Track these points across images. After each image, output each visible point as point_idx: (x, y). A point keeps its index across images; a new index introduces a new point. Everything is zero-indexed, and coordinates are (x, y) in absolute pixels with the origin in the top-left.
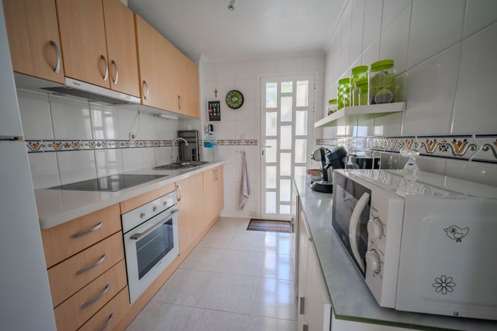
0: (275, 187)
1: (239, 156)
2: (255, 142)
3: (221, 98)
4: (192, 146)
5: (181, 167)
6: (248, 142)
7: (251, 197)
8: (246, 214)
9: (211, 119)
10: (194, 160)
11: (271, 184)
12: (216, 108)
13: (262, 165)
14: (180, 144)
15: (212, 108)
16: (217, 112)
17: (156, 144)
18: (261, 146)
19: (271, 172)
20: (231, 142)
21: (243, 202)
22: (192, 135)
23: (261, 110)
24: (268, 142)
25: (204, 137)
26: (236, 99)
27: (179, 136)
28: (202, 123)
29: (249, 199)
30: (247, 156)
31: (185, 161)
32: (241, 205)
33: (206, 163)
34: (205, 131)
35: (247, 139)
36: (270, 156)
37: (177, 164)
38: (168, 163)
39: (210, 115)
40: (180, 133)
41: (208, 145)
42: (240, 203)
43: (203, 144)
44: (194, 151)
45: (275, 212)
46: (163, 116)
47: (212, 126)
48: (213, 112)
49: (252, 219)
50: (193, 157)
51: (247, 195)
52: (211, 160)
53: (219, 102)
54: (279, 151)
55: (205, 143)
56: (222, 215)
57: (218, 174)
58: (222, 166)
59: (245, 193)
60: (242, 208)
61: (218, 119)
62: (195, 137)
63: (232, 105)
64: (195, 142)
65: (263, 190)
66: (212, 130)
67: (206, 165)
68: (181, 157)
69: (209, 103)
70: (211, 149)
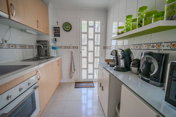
0: (86, 67)
1: (70, 53)
2: (77, 48)
3: (60, 25)
4: (45, 49)
5: (40, 59)
6: (74, 47)
7: (75, 72)
8: (73, 80)
9: (55, 36)
10: (46, 56)
11: (84, 66)
12: (58, 30)
13: (80, 57)
14: (39, 47)
15: (56, 30)
16: (58, 32)
17: (23, 47)
18: (80, 49)
19: (84, 61)
20: (65, 47)
21: (72, 75)
22: (45, 43)
23: (80, 33)
24: (83, 48)
25: (51, 44)
26: (68, 27)
27: (38, 43)
28: (50, 37)
29: (74, 73)
30: (73, 54)
31: (41, 56)
32: (71, 76)
33: (53, 57)
34: (52, 41)
35: (73, 46)
36: (84, 54)
37: (37, 58)
38: (31, 57)
39: (54, 34)
40: (38, 42)
41: (53, 48)
42: (70, 75)
43: (51, 48)
44: (46, 51)
45: (86, 78)
46: (27, 31)
47: (56, 39)
48: (56, 32)
49: (76, 82)
50: (46, 54)
51: (74, 72)
52: (56, 56)
53: (59, 28)
54: (88, 52)
55: (52, 47)
56: (61, 82)
57: (60, 63)
58: (61, 59)
59: (73, 71)
60: (71, 78)
61: (59, 36)
62: (47, 44)
63: (66, 30)
64: (47, 47)
65: (81, 69)
66: (56, 41)
67: (53, 58)
68: (39, 54)
69: (54, 27)
70: (56, 50)
